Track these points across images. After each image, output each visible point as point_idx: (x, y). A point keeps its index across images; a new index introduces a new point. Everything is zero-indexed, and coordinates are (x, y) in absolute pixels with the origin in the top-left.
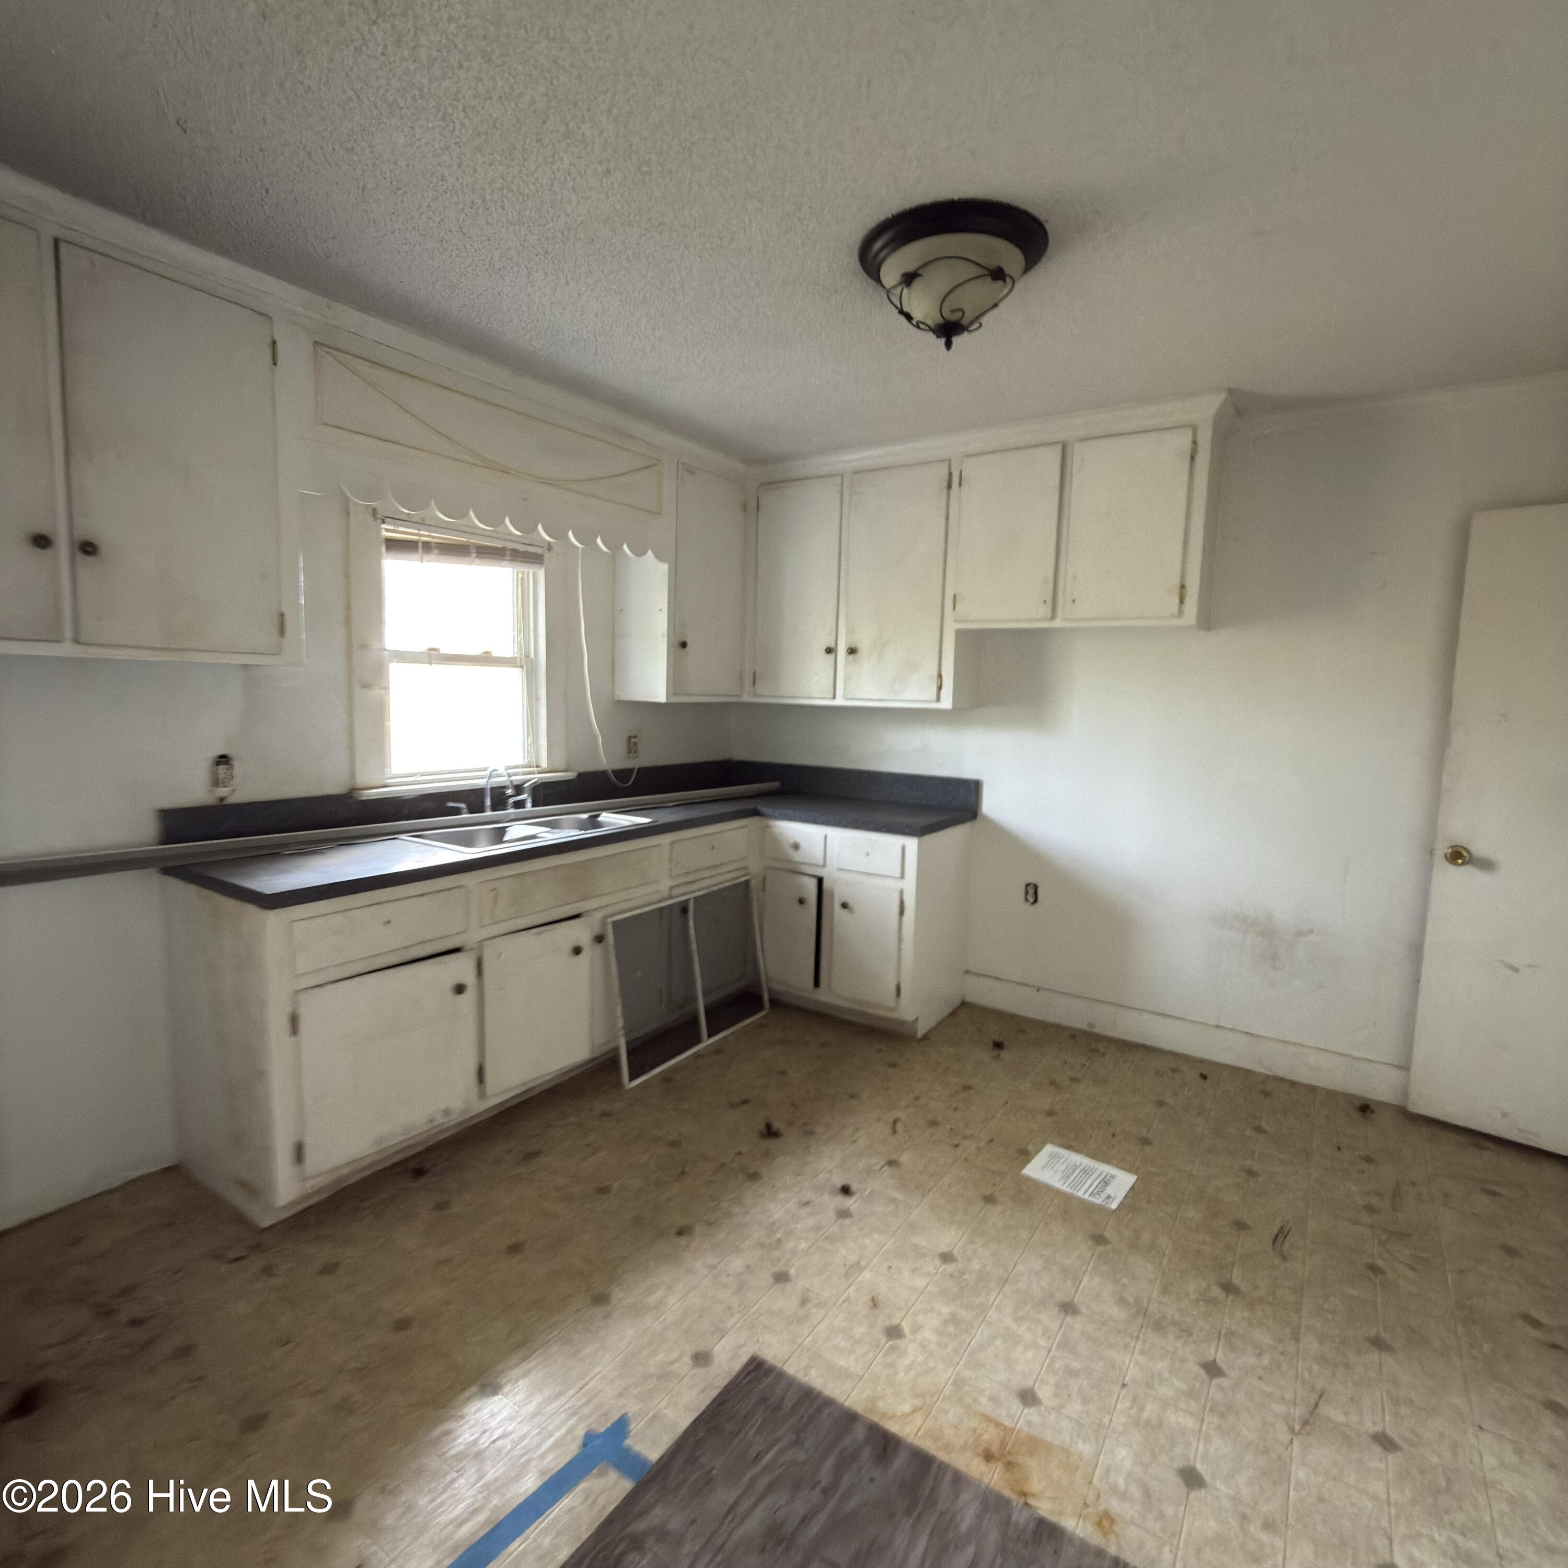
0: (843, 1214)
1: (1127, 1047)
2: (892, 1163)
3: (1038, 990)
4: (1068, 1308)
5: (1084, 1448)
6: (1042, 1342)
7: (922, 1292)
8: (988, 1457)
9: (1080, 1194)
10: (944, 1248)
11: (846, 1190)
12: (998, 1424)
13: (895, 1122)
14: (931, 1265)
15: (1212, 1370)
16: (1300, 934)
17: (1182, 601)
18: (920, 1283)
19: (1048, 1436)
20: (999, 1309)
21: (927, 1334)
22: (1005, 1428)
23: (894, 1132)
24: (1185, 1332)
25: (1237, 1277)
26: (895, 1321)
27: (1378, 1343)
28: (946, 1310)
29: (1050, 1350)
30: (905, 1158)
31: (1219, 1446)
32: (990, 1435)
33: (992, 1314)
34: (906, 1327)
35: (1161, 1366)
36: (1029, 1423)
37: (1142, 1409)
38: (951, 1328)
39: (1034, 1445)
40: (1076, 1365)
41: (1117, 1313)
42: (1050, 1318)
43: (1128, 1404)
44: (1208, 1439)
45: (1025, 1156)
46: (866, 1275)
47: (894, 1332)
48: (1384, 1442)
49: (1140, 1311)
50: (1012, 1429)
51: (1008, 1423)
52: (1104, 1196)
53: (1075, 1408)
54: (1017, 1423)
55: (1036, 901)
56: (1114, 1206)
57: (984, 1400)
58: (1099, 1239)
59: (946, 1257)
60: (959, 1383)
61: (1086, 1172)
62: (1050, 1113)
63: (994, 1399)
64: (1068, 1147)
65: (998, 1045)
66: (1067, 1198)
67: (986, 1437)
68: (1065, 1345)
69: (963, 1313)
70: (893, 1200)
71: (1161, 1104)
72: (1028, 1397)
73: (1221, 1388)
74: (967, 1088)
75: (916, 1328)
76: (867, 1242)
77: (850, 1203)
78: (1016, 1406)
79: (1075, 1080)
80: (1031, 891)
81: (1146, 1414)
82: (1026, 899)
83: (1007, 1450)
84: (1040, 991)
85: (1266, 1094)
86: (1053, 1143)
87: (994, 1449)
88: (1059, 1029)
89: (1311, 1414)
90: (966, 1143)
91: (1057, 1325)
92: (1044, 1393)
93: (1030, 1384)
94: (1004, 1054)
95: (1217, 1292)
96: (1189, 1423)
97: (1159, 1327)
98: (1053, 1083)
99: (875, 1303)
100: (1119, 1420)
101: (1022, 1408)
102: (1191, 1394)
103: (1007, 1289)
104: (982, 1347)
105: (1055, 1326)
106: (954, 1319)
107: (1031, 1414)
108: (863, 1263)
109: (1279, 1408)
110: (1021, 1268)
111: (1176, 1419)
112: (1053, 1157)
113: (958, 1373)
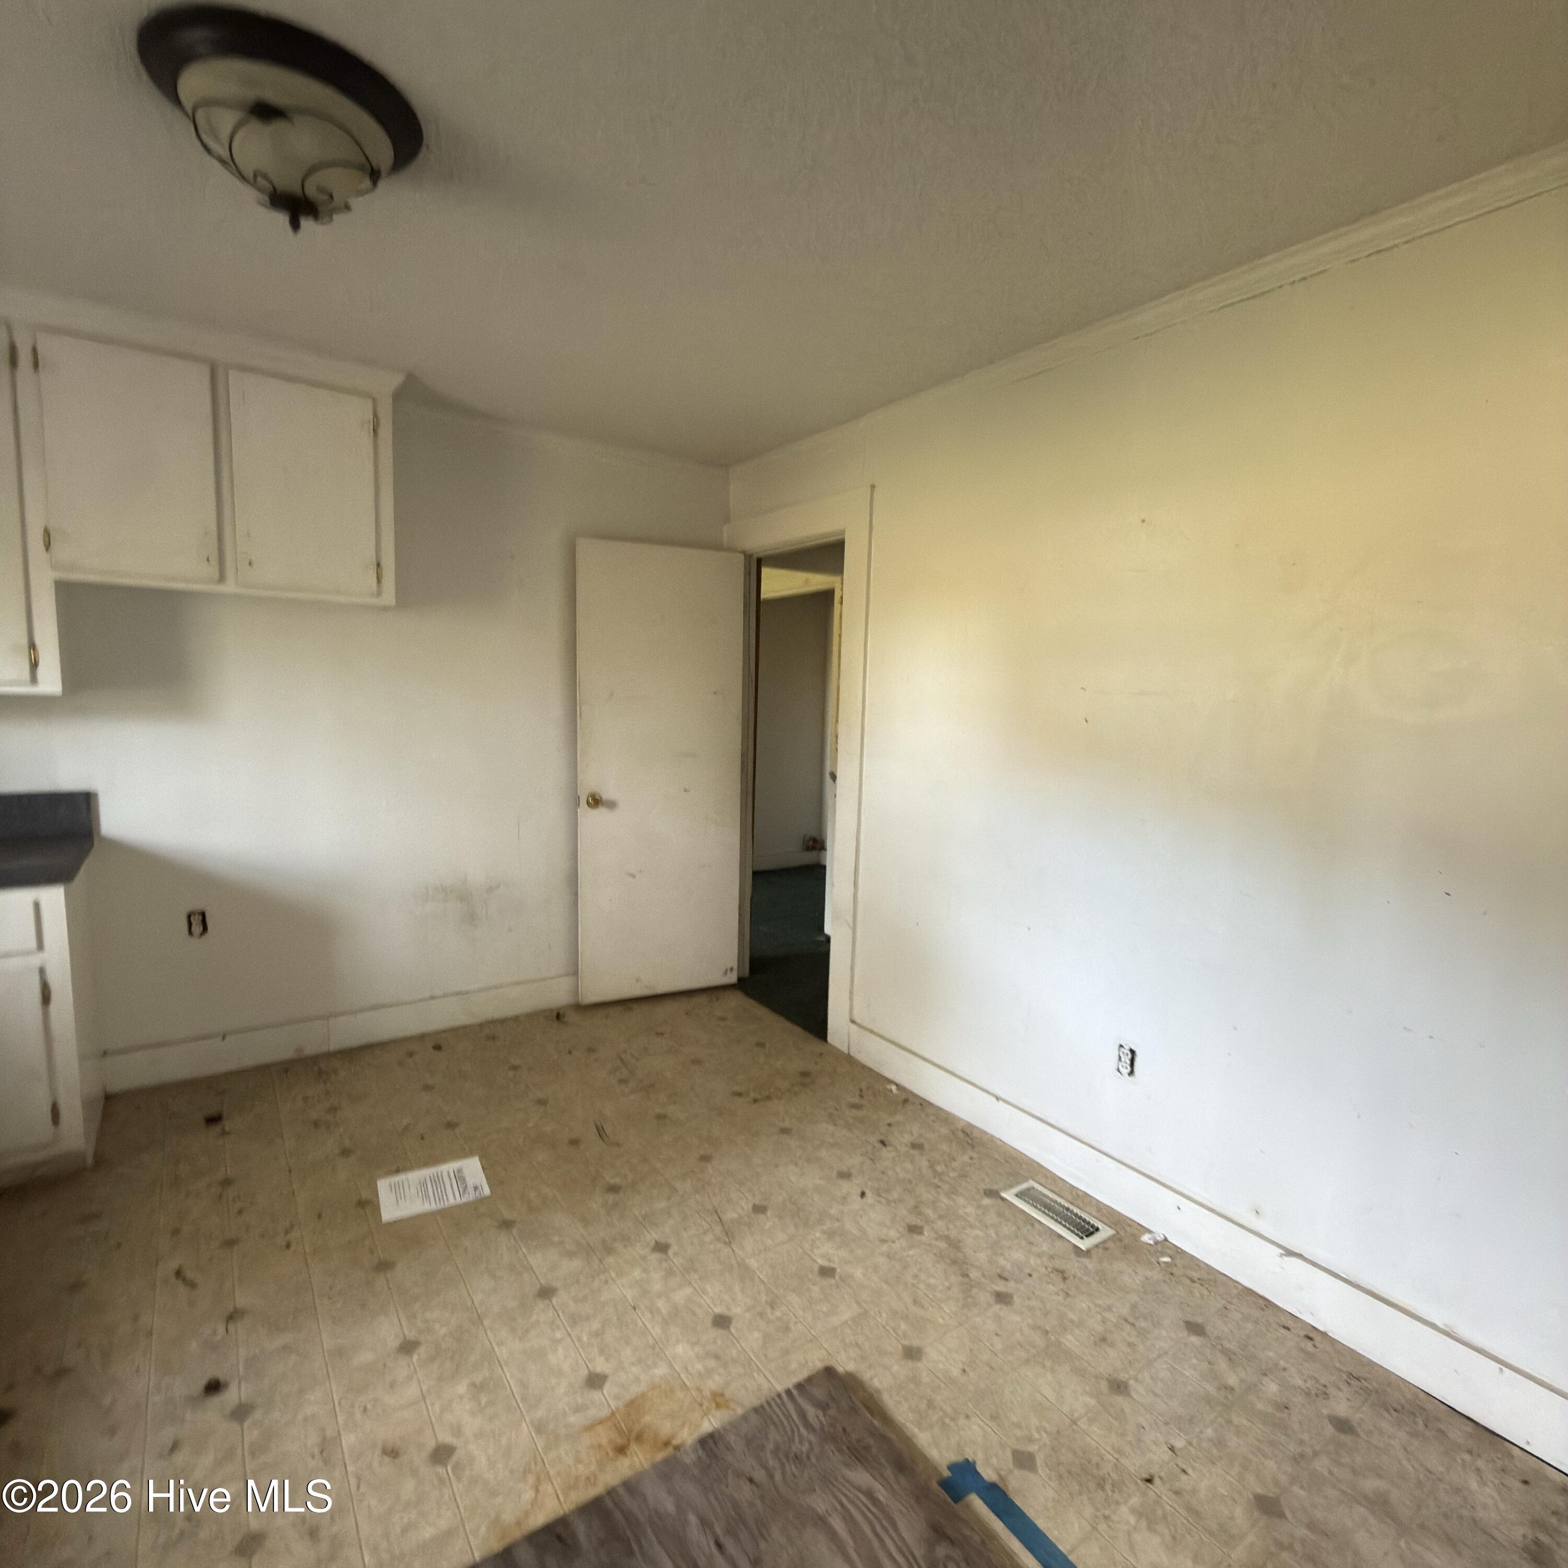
0: (241, 1413)
1: (350, 1054)
2: (232, 1317)
3: (224, 1038)
4: (546, 1293)
5: (661, 1371)
6: (558, 1335)
7: (424, 1398)
8: (621, 1450)
9: (452, 1201)
10: (393, 1343)
11: (214, 1387)
12: (601, 1422)
13: (178, 1273)
14: (402, 1368)
15: (661, 1248)
16: (490, 889)
17: (379, 580)
18: (412, 1392)
19: (635, 1390)
20: (500, 1344)
21: (471, 1424)
22: (607, 1419)
23: (192, 1285)
24: (626, 1240)
25: (609, 1177)
26: (431, 1445)
27: (706, 1159)
28: (462, 1388)
29: (569, 1335)
30: (242, 1300)
31: (713, 1288)
32: (604, 1436)
33: (502, 1352)
34: (446, 1438)
35: (637, 1274)
36: (617, 1397)
37: (658, 1310)
38: (484, 1399)
39: (634, 1406)
40: (596, 1325)
41: (576, 1264)
42: (542, 1312)
43: (649, 1315)
44: (704, 1291)
45: (369, 1205)
46: (349, 1440)
47: (441, 1454)
48: (759, 1209)
49: (586, 1250)
50: (613, 1414)
51: (605, 1412)
52: (470, 1190)
53: (627, 1353)
54: (609, 1405)
55: (205, 929)
56: (487, 1191)
57: (572, 1419)
58: (507, 1225)
59: (408, 1347)
60: (540, 1428)
61: (437, 1181)
62: (345, 1153)
63: (577, 1410)
64: (398, 1171)
65: (213, 1120)
66: (445, 1213)
67: (604, 1441)
68: (575, 1320)
69: (478, 1378)
70: (285, 1348)
71: (428, 1088)
72: (595, 1381)
73: (675, 1254)
74: (227, 1182)
75: (457, 1431)
76: (309, 1410)
77: (231, 1396)
78: (596, 1395)
79: (333, 1110)
80: (196, 920)
81: (664, 1311)
82: (190, 932)
83: (626, 1431)
84: (227, 1037)
85: (493, 1038)
86: (380, 1177)
87: (620, 1441)
88: (263, 1069)
89: (723, 1225)
90: (295, 1235)
91: (551, 1310)
92: (601, 1366)
93: (586, 1372)
94: (227, 1125)
95: (611, 1198)
96: (688, 1291)
97: (609, 1250)
98: (316, 1124)
99: (392, 1453)
100: (657, 1331)
101: (600, 1392)
102: (670, 1273)
103: (486, 1322)
104: (524, 1385)
105: (551, 1313)
106: (477, 1389)
107: (609, 1388)
108: (330, 1433)
109: (708, 1238)
110: (478, 1298)
111: (680, 1296)
112: (395, 1188)
113: (532, 1423)
